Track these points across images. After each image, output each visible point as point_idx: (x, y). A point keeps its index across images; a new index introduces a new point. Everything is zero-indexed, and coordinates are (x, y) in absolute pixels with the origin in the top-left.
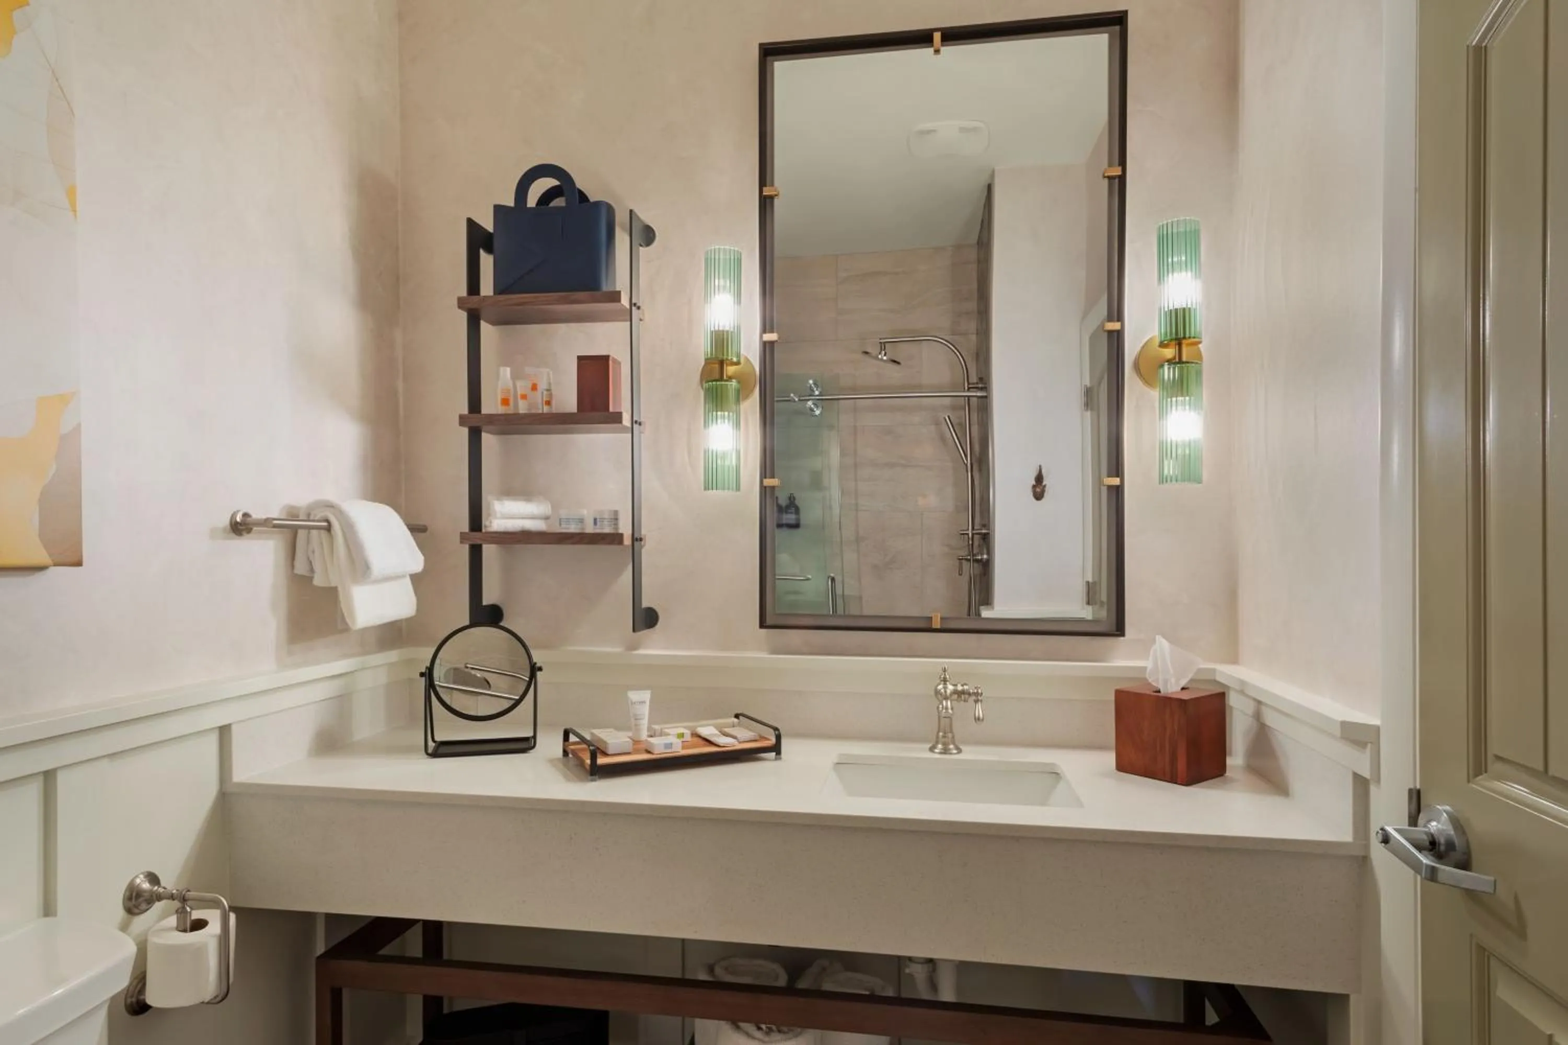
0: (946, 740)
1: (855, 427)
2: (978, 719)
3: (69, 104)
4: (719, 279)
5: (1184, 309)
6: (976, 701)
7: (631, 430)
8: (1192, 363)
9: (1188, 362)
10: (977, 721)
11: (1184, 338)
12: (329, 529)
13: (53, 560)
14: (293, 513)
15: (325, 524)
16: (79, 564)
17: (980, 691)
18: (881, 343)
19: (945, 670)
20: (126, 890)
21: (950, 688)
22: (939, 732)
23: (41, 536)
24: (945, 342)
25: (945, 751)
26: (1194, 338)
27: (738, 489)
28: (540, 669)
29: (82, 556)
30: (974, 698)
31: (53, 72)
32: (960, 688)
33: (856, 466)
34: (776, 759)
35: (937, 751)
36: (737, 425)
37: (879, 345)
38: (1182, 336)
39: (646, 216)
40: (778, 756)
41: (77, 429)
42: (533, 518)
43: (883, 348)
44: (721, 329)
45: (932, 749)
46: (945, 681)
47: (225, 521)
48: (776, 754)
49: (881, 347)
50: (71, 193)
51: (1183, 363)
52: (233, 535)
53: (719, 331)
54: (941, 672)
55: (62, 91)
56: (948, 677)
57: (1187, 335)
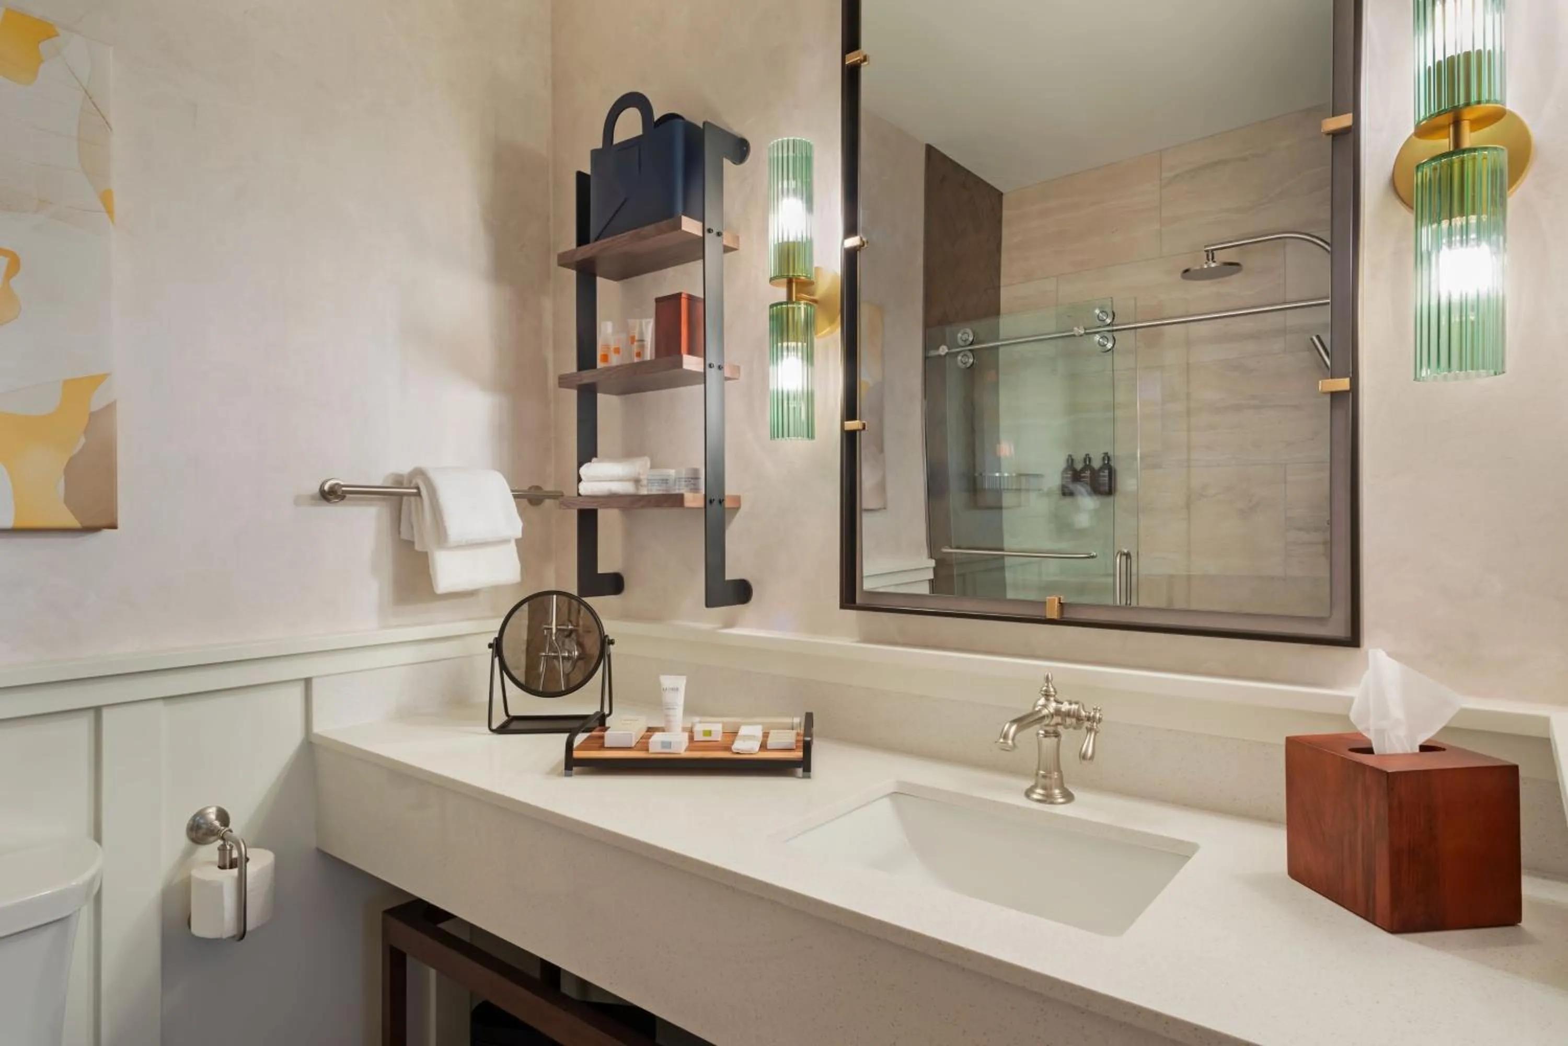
0: (1047, 781)
1: (1188, 364)
2: (1084, 757)
3: (103, 117)
4: (788, 179)
5: (1467, 55)
6: (1089, 730)
7: (703, 375)
8: (1485, 149)
9: (1475, 150)
10: (1081, 759)
11: (1468, 104)
12: (419, 494)
13: (81, 524)
14: (399, 481)
15: (415, 491)
16: (114, 527)
17: (1098, 715)
18: (1207, 251)
19: (1047, 679)
20: (190, 821)
21: (1053, 706)
22: (1039, 769)
23: (67, 501)
24: (1308, 238)
25: (1048, 799)
26: (1488, 101)
27: (810, 435)
28: (612, 642)
29: (116, 519)
30: (1087, 724)
31: (86, 92)
32: (1065, 707)
33: (1189, 413)
34: (804, 777)
35: (1035, 796)
36: (809, 357)
37: (1205, 254)
38: (1462, 102)
39: (739, 129)
40: (806, 774)
41: (110, 408)
42: (621, 480)
43: (1210, 257)
44: (791, 240)
45: (1028, 793)
46: (1047, 695)
47: (316, 489)
48: (804, 771)
49: (1208, 256)
50: (106, 199)
51: (1464, 151)
52: (325, 502)
53: (788, 242)
54: (1043, 681)
55: (95, 106)
56: (1052, 690)
57: (1474, 98)
